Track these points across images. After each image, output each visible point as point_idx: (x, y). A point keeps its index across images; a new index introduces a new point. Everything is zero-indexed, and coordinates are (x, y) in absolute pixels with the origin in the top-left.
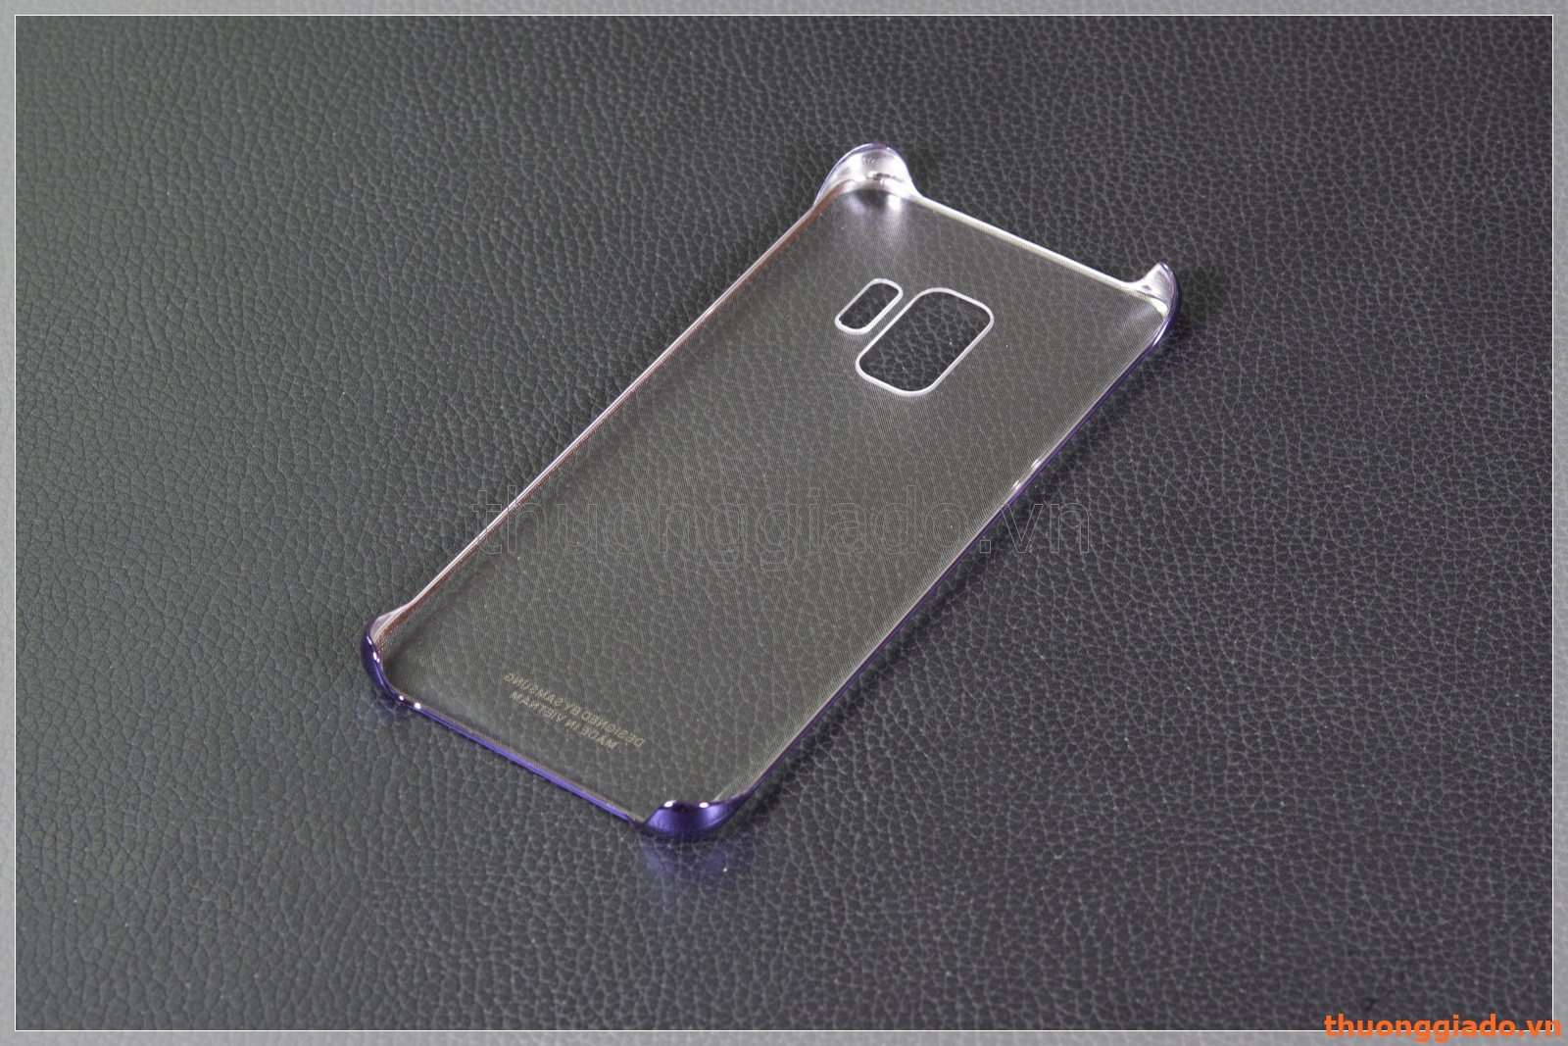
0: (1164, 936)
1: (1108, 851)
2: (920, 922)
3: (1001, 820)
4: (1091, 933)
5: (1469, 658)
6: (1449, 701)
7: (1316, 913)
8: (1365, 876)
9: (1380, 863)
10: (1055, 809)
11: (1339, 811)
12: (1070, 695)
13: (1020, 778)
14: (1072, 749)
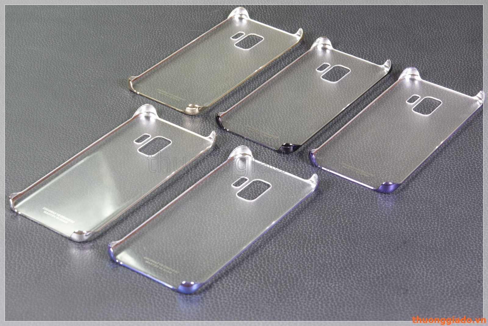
0: (360, 227)
1: (349, 211)
2: (305, 220)
3: (325, 203)
4: (344, 225)
5: (437, 183)
6: (431, 190)
7: (396, 226)
8: (407, 220)
9: (411, 218)
10: (338, 202)
11: (403, 208)
12: (344, 182)
13: (331, 196)
14: (343, 192)
